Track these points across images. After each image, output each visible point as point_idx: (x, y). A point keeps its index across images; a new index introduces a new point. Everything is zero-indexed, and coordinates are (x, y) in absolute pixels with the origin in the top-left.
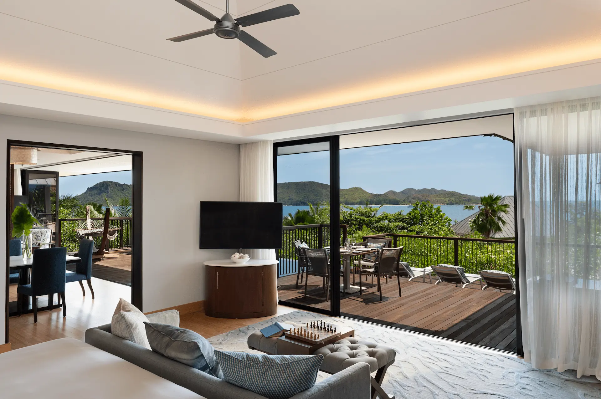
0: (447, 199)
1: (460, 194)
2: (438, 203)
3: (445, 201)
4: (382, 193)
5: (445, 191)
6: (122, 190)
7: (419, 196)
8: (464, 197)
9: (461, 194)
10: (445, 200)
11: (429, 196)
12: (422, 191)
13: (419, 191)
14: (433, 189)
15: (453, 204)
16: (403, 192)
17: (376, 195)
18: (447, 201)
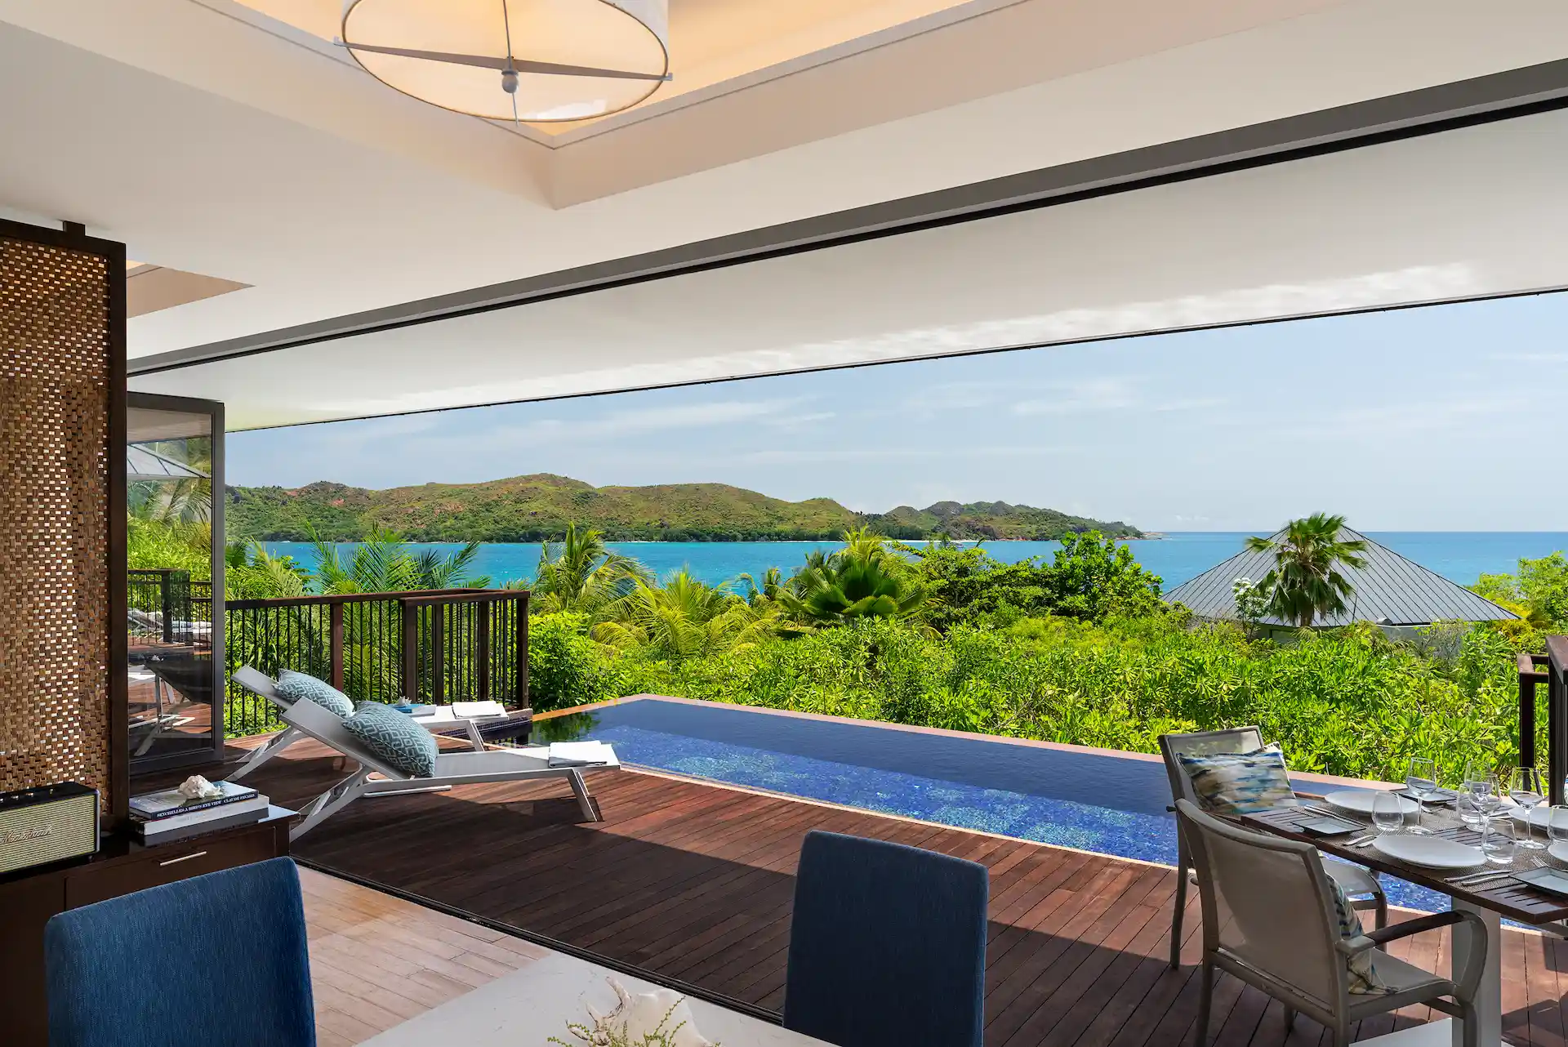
0: (1034, 526)
1: (1062, 515)
2: (1013, 536)
3: (1029, 532)
4: (882, 513)
5: (1028, 508)
6: (234, 503)
7: (968, 519)
8: (1071, 523)
9: (1065, 516)
10: (1028, 529)
11: (991, 519)
12: (974, 508)
13: (969, 509)
14: (1000, 503)
15: (1047, 540)
16: (932, 511)
17: (868, 516)
18: (1034, 532)
